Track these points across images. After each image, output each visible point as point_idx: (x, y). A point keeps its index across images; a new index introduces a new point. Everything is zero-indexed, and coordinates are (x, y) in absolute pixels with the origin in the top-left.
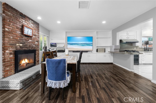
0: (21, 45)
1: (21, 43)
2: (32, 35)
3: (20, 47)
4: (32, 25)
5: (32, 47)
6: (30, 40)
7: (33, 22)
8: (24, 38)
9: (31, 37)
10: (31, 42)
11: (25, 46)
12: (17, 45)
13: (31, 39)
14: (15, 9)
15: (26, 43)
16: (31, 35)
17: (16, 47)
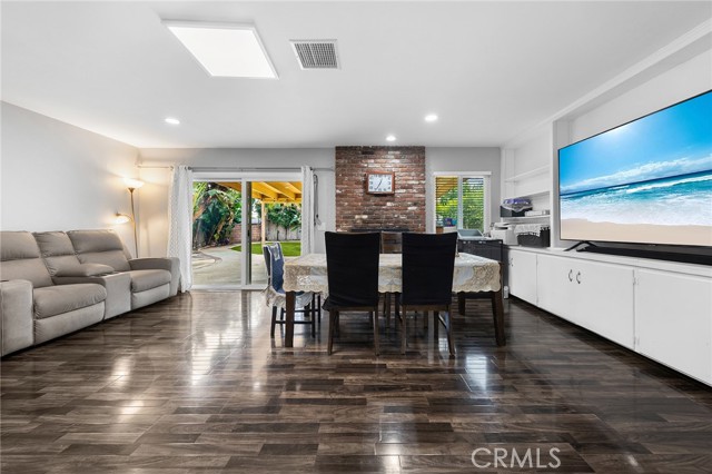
0: (365, 217)
1: (364, 214)
2: (394, 189)
3: (364, 221)
4: (397, 161)
5: (398, 222)
6: (389, 204)
7: (398, 153)
8: (373, 201)
9: (392, 195)
10: (391, 208)
11: (376, 220)
12: (357, 217)
13: (393, 201)
14: (351, 147)
15: (377, 212)
16: (390, 191)
17: (354, 222)
